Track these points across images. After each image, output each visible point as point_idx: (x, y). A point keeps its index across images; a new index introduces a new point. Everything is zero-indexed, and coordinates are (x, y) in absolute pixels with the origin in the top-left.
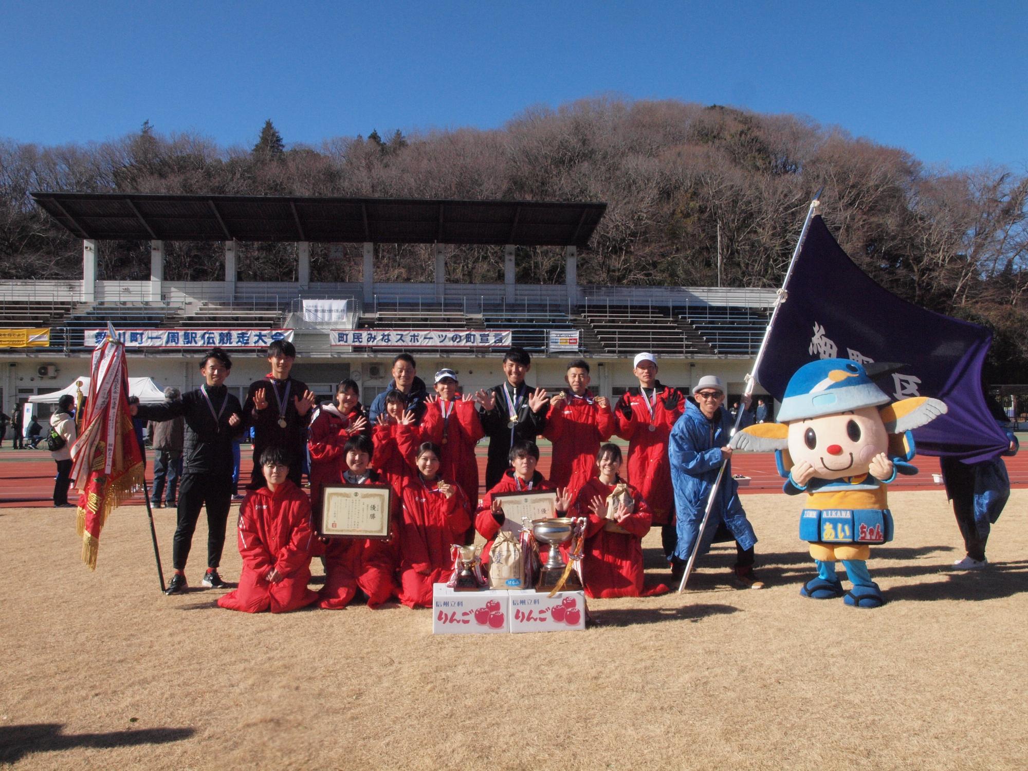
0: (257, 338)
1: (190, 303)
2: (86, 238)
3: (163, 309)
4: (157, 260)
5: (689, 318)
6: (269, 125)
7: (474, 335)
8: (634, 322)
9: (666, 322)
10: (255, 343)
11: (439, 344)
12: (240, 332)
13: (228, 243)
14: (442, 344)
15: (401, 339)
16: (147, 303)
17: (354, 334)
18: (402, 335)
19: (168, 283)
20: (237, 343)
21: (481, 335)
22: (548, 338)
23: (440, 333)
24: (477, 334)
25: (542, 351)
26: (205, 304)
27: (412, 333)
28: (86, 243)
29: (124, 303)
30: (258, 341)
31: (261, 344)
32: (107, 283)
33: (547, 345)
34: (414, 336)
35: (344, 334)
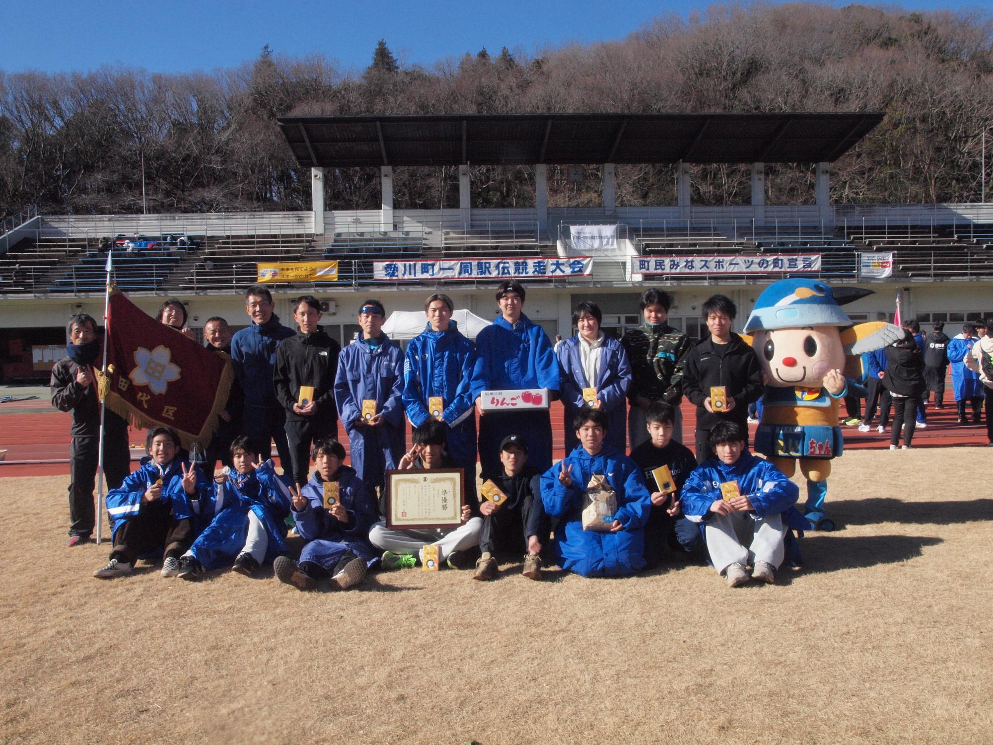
0: (554, 267)
1: (430, 233)
2: (314, 166)
3: (405, 239)
4: (387, 188)
5: (974, 237)
6: (382, 44)
7: (782, 260)
8: (914, 242)
9: (949, 242)
10: (552, 272)
11: (745, 270)
13: (462, 167)
14: (748, 270)
15: (705, 265)
16: (385, 233)
17: (656, 261)
18: (706, 261)
19: (399, 212)
20: (534, 272)
21: (789, 260)
22: (859, 262)
23: (747, 258)
24: (785, 258)
25: (853, 276)
26: (447, 233)
27: (717, 259)
28: (314, 171)
29: (362, 234)
30: (555, 270)
31: (558, 273)
32: (336, 213)
33: (859, 270)
34: (719, 262)
35: (645, 261)
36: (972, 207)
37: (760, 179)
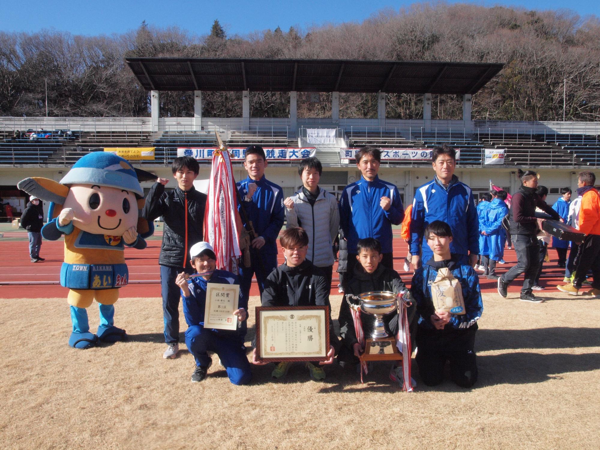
0: (291, 154)
1: (223, 132)
2: (153, 89)
3: (206, 136)
4: (198, 104)
5: (557, 142)
6: (216, 23)
8: (521, 144)
9: (542, 144)
10: (290, 157)
11: (412, 158)
12: (280, 149)
13: (245, 93)
14: (415, 158)
15: (387, 155)
16: (195, 132)
17: (356, 151)
18: (388, 152)
19: (205, 119)
20: (278, 157)
22: (484, 155)
23: (413, 151)
25: (480, 164)
26: (234, 133)
27: (394, 151)
28: (153, 93)
29: (181, 132)
30: (292, 156)
31: (294, 157)
32: (166, 119)
33: (484, 160)
34: (396, 153)
35: (349, 151)
36: (557, 124)
37: (428, 104)
